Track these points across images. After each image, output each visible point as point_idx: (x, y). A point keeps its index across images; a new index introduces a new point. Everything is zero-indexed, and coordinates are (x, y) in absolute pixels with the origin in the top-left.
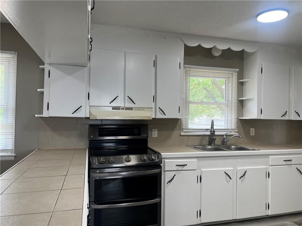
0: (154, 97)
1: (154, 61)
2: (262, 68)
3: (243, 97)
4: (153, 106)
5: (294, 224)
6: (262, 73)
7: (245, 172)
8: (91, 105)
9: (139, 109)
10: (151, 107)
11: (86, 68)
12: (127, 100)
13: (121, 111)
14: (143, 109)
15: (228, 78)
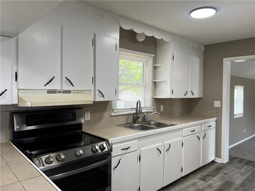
0: (93, 78)
1: (93, 39)
2: (173, 56)
3: (156, 79)
4: (92, 88)
5: (200, 180)
6: (173, 60)
7: (170, 145)
8: (19, 88)
9: (78, 92)
10: (90, 89)
11: (12, 39)
12: (65, 82)
13: (57, 95)
14: (82, 91)
15: (146, 62)
